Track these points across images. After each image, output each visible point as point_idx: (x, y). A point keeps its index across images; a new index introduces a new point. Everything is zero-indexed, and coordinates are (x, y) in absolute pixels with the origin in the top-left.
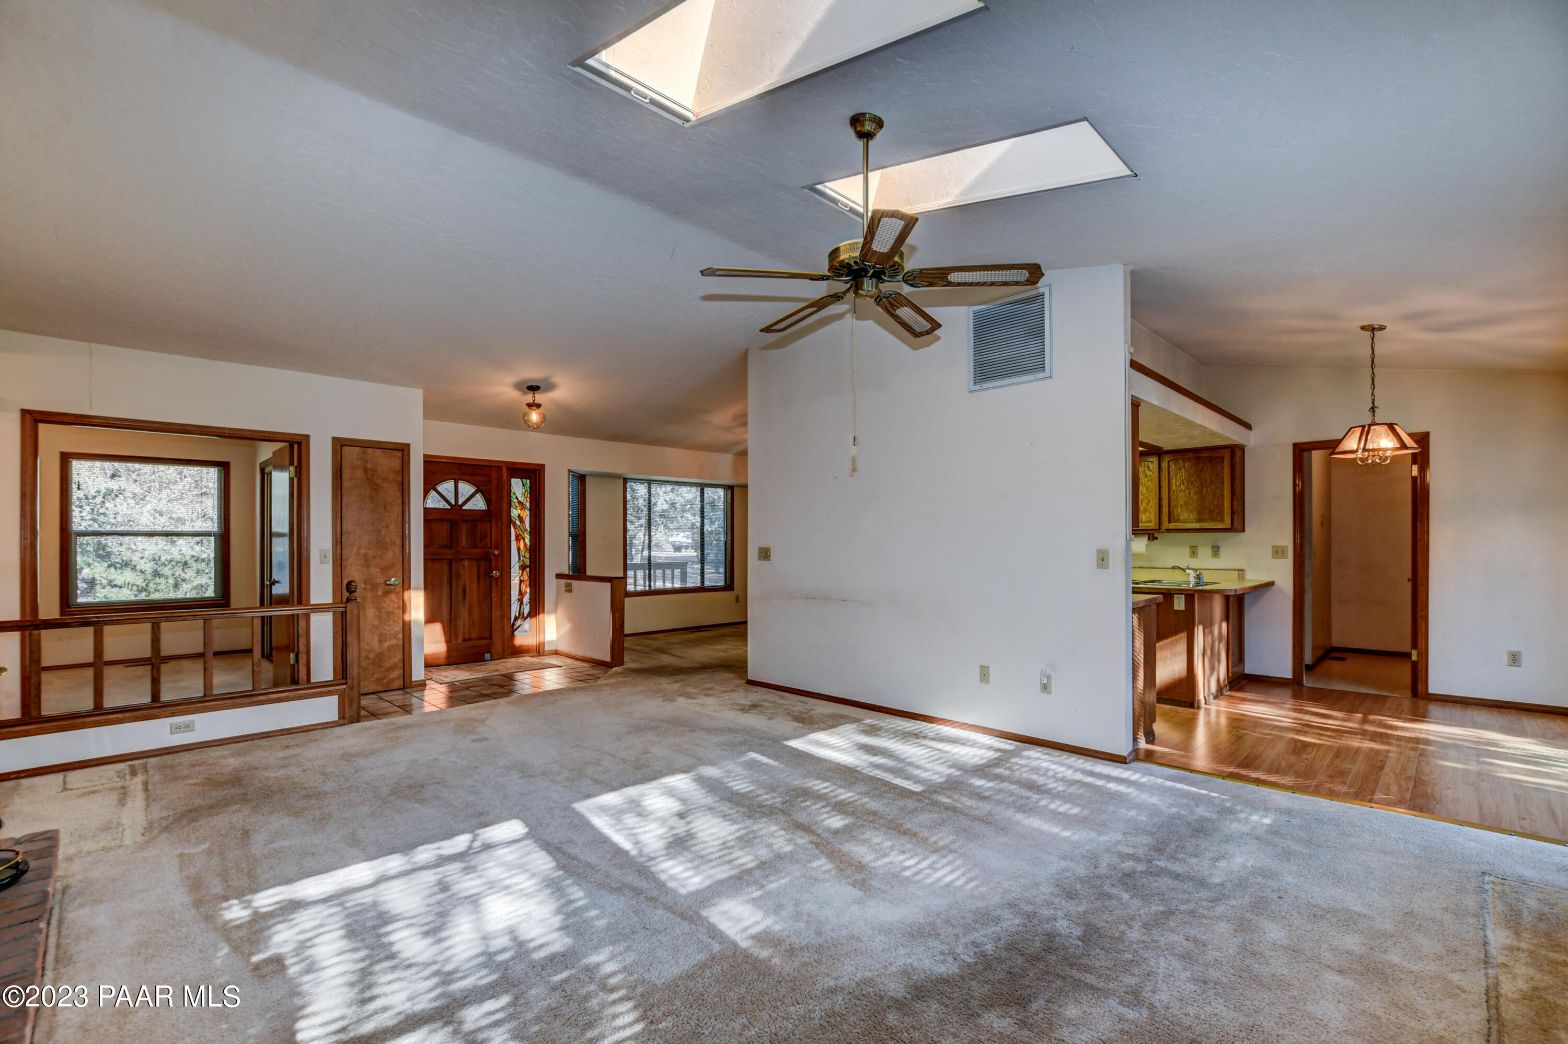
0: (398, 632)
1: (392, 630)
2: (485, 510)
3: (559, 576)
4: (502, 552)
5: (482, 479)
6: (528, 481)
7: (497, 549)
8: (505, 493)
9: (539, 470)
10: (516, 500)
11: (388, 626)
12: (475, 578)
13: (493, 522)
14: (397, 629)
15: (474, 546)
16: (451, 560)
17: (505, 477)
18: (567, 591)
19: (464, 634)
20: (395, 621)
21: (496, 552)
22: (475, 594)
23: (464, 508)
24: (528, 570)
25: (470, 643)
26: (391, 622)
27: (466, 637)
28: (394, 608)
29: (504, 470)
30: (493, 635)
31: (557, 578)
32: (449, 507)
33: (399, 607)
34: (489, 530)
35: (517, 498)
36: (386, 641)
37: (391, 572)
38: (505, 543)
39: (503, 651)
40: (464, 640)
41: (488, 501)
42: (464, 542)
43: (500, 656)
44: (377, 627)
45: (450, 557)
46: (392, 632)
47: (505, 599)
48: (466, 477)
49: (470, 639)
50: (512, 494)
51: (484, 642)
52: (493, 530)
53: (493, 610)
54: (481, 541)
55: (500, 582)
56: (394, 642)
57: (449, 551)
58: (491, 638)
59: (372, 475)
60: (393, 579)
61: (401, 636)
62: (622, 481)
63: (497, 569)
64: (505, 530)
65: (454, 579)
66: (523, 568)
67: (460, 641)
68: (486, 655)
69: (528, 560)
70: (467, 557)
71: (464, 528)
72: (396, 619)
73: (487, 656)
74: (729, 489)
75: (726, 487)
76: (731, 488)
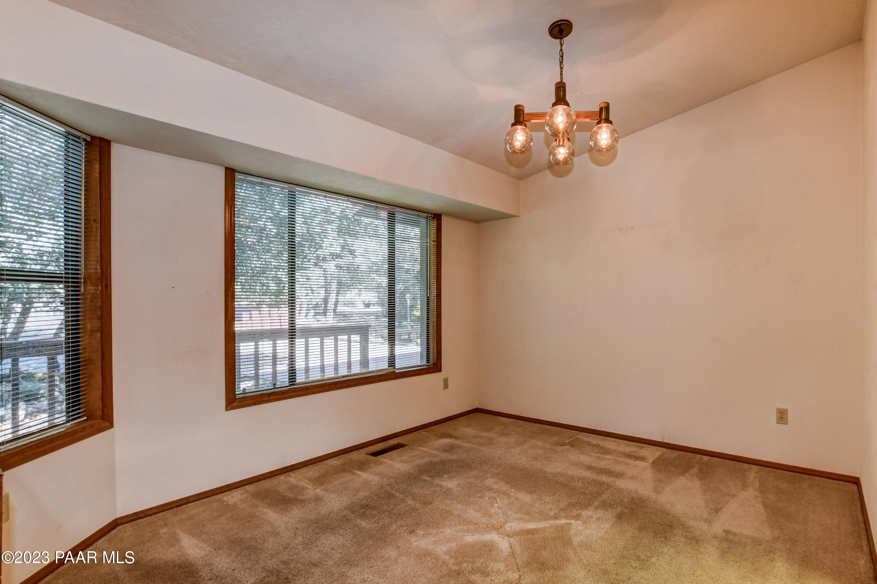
74: (434, 218)
75: (430, 215)
76: (437, 217)
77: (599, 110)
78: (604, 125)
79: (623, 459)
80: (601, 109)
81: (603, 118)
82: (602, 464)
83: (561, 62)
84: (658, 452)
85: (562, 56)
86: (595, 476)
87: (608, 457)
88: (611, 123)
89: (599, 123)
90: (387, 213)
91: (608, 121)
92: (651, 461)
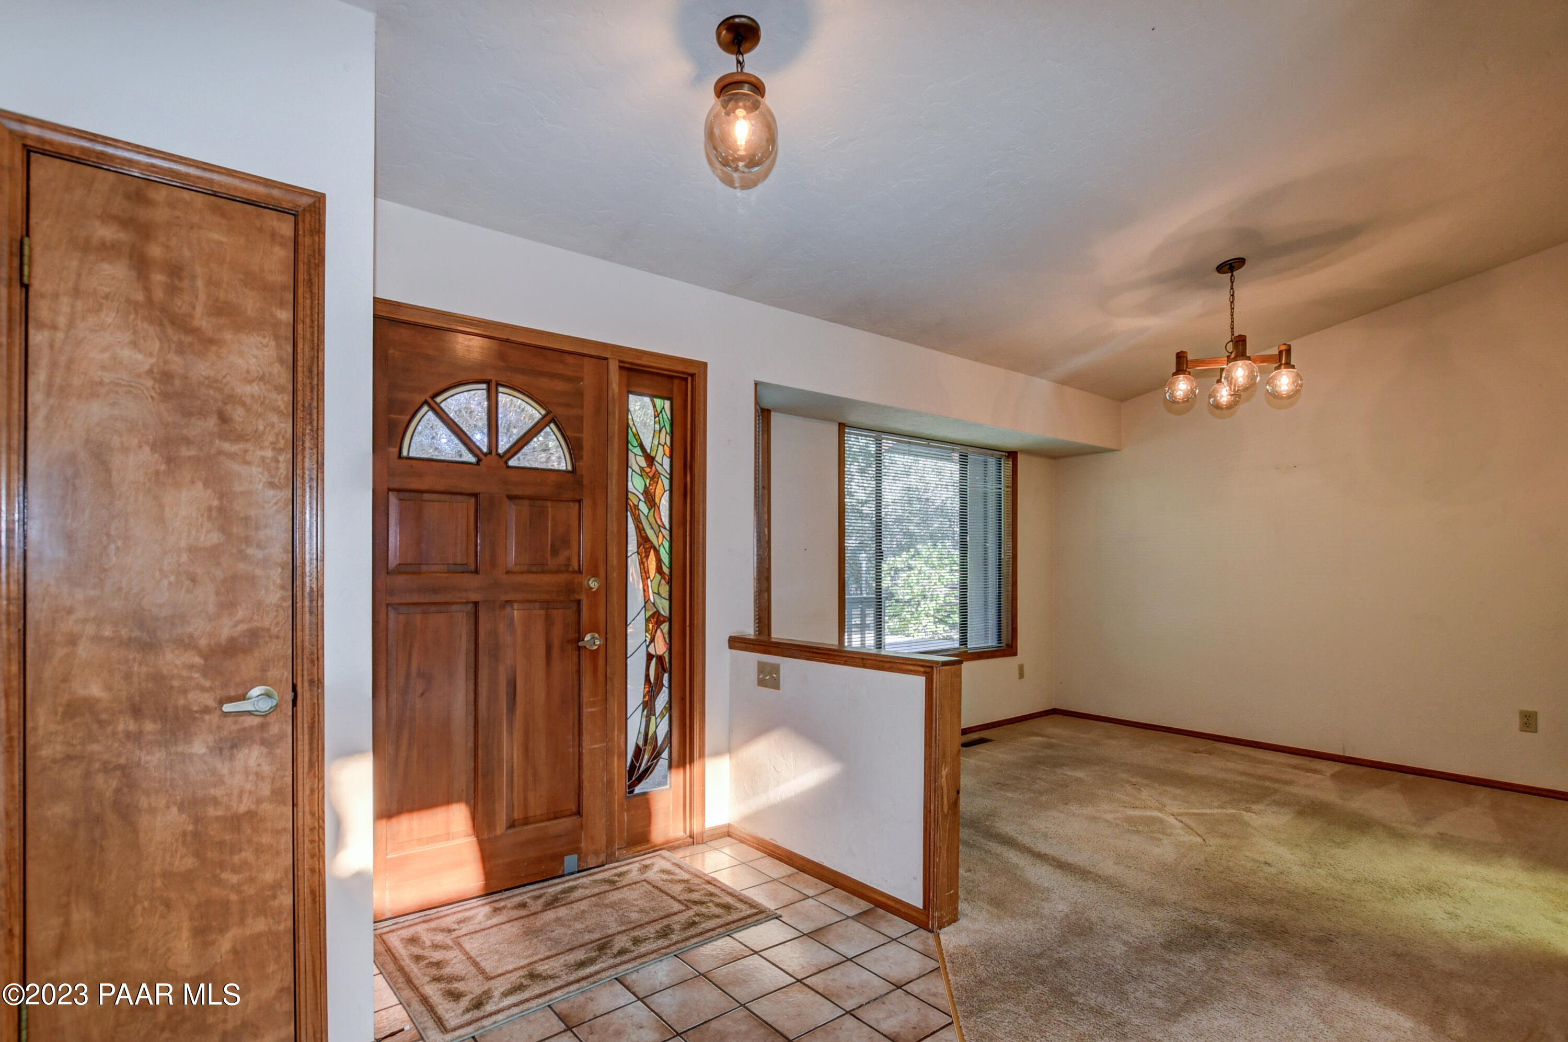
0: (276, 886)
1: (252, 880)
2: (567, 472)
3: (736, 643)
4: (606, 586)
5: (560, 386)
6: (667, 404)
7: (595, 575)
8: (615, 428)
9: (693, 375)
10: (638, 451)
11: (235, 870)
12: (541, 651)
13: (587, 503)
14: (269, 876)
15: (538, 567)
16: (476, 604)
17: (615, 386)
18: (762, 683)
19: (511, 807)
20: (259, 850)
21: (594, 584)
22: (540, 695)
23: (512, 463)
24: (665, 627)
25: (528, 831)
26: (247, 855)
27: (517, 815)
28: (259, 802)
29: (614, 366)
30: (586, 803)
31: (731, 646)
32: (473, 459)
33: (277, 793)
34: (575, 523)
35: (641, 446)
36: (222, 931)
37: (248, 666)
38: (614, 560)
39: (610, 842)
40: (512, 825)
41: (574, 448)
42: (511, 555)
43: (602, 858)
44: (188, 878)
45: (474, 597)
46: (251, 891)
47: (614, 707)
48: (519, 379)
49: (526, 821)
50: (631, 436)
51: (565, 824)
52: (586, 522)
53: (586, 738)
54: (555, 552)
55: (601, 661)
56: (259, 925)
57: (474, 581)
58: (579, 813)
59: (172, 290)
60: (256, 691)
61: (286, 900)
62: (835, 428)
63: (594, 629)
64: (613, 527)
65: (484, 659)
66: (656, 619)
67: (500, 829)
68: (567, 859)
69: (666, 604)
70: (518, 596)
71: (512, 514)
72: (266, 839)
73: (571, 861)
74: (1008, 457)
75: (1004, 454)
76: (1012, 455)
77: (1277, 353)
78: (1284, 371)
79: (1289, 770)
80: (1281, 352)
81: (1283, 362)
82: (1260, 772)
83: (1232, 302)
84: (1337, 767)
85: (1233, 295)
86: (1255, 781)
87: (1266, 766)
88: (1293, 367)
89: (1278, 368)
90: (958, 455)
91: (1289, 365)
92: (1328, 774)
